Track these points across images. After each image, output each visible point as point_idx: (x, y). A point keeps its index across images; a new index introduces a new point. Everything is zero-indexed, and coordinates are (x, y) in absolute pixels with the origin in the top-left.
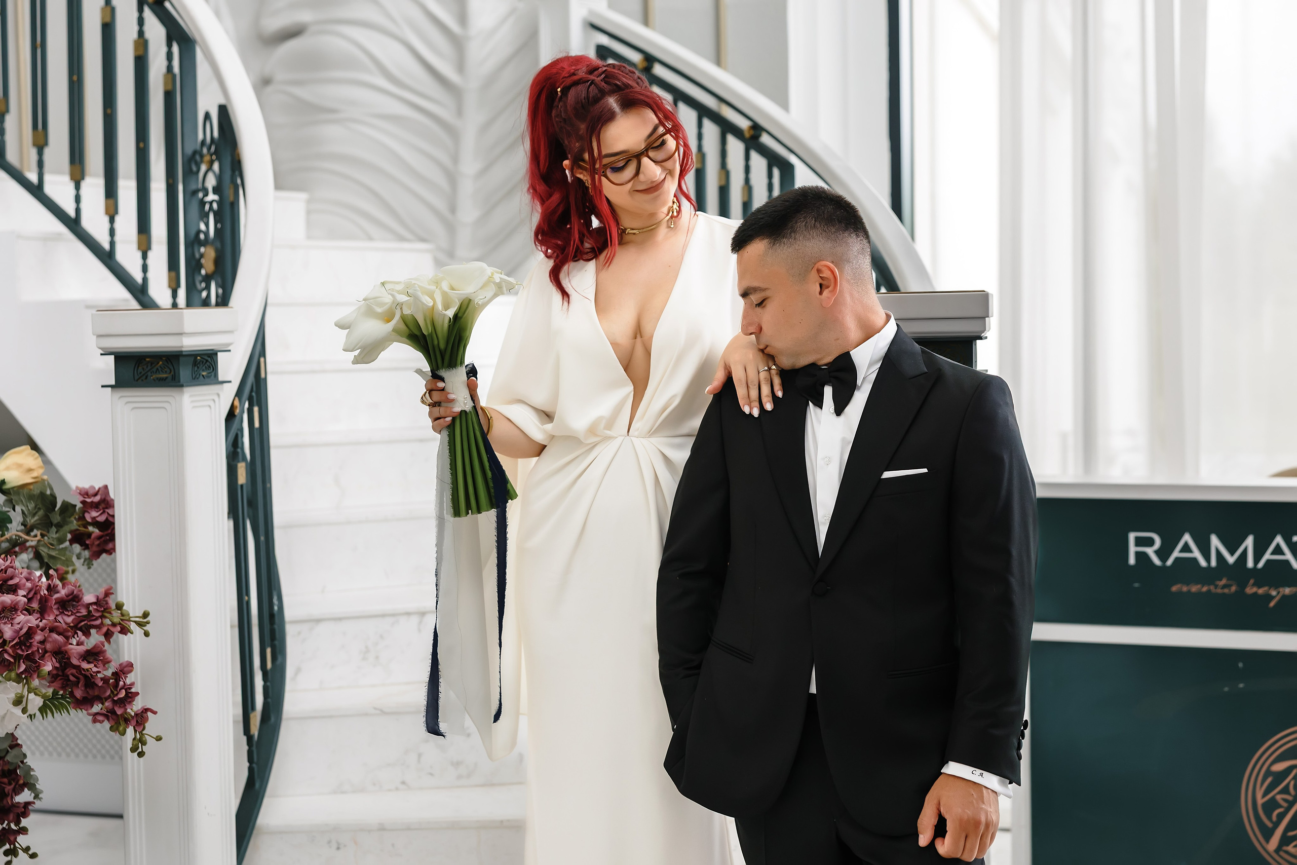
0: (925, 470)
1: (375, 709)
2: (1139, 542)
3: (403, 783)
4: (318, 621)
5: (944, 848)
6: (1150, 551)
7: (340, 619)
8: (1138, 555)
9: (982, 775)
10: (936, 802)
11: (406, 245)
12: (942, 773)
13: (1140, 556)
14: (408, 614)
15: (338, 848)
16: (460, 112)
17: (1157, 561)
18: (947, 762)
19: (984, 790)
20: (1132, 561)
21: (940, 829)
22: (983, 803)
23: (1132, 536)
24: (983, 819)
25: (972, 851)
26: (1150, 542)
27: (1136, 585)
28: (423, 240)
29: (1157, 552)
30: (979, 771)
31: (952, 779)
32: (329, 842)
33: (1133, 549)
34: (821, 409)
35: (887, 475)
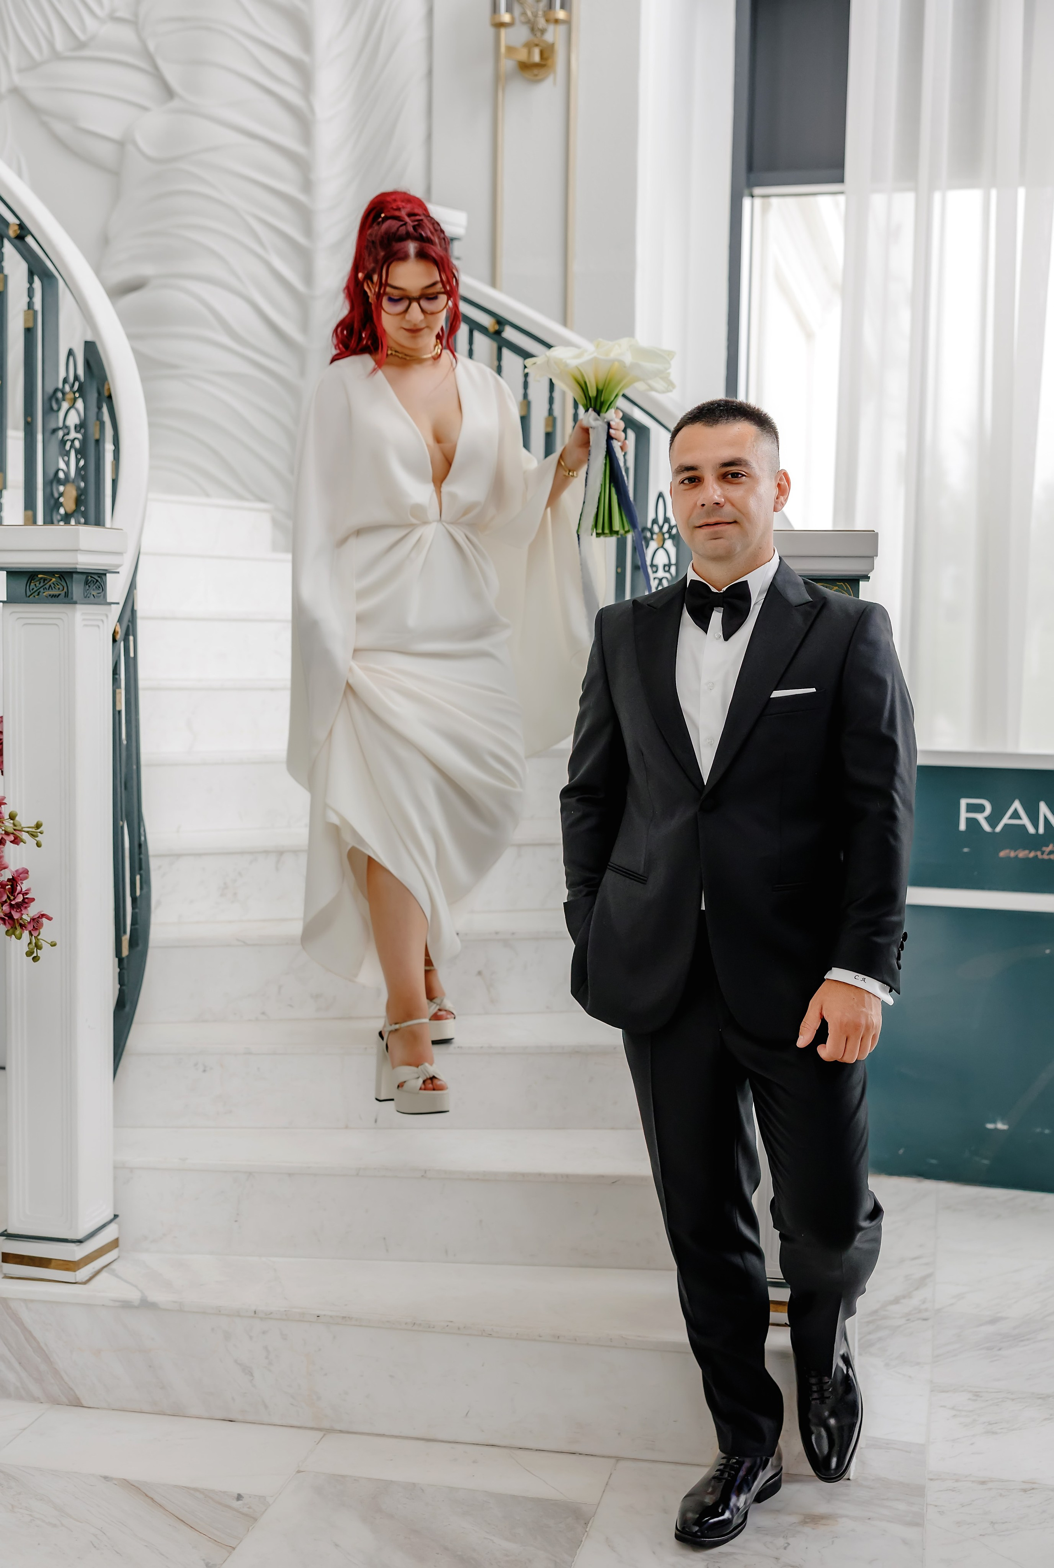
0: (813, 690)
1: (238, 940)
2: (971, 808)
3: (263, 1013)
4: (179, 856)
5: (825, 1051)
6: (981, 817)
7: (200, 855)
8: (968, 819)
9: (864, 980)
10: (818, 1007)
11: (246, 504)
12: (826, 979)
13: (972, 823)
14: (266, 852)
15: (204, 1071)
16: (302, 372)
17: (986, 827)
18: (831, 969)
19: (866, 995)
20: (962, 826)
22: (864, 1007)
23: (964, 802)
24: (863, 1022)
25: (853, 1052)
26: (980, 809)
27: (966, 850)
28: (262, 500)
29: (986, 818)
30: (861, 976)
31: (834, 983)
32: (196, 1065)
33: (964, 815)
34: (707, 633)
35: (776, 694)
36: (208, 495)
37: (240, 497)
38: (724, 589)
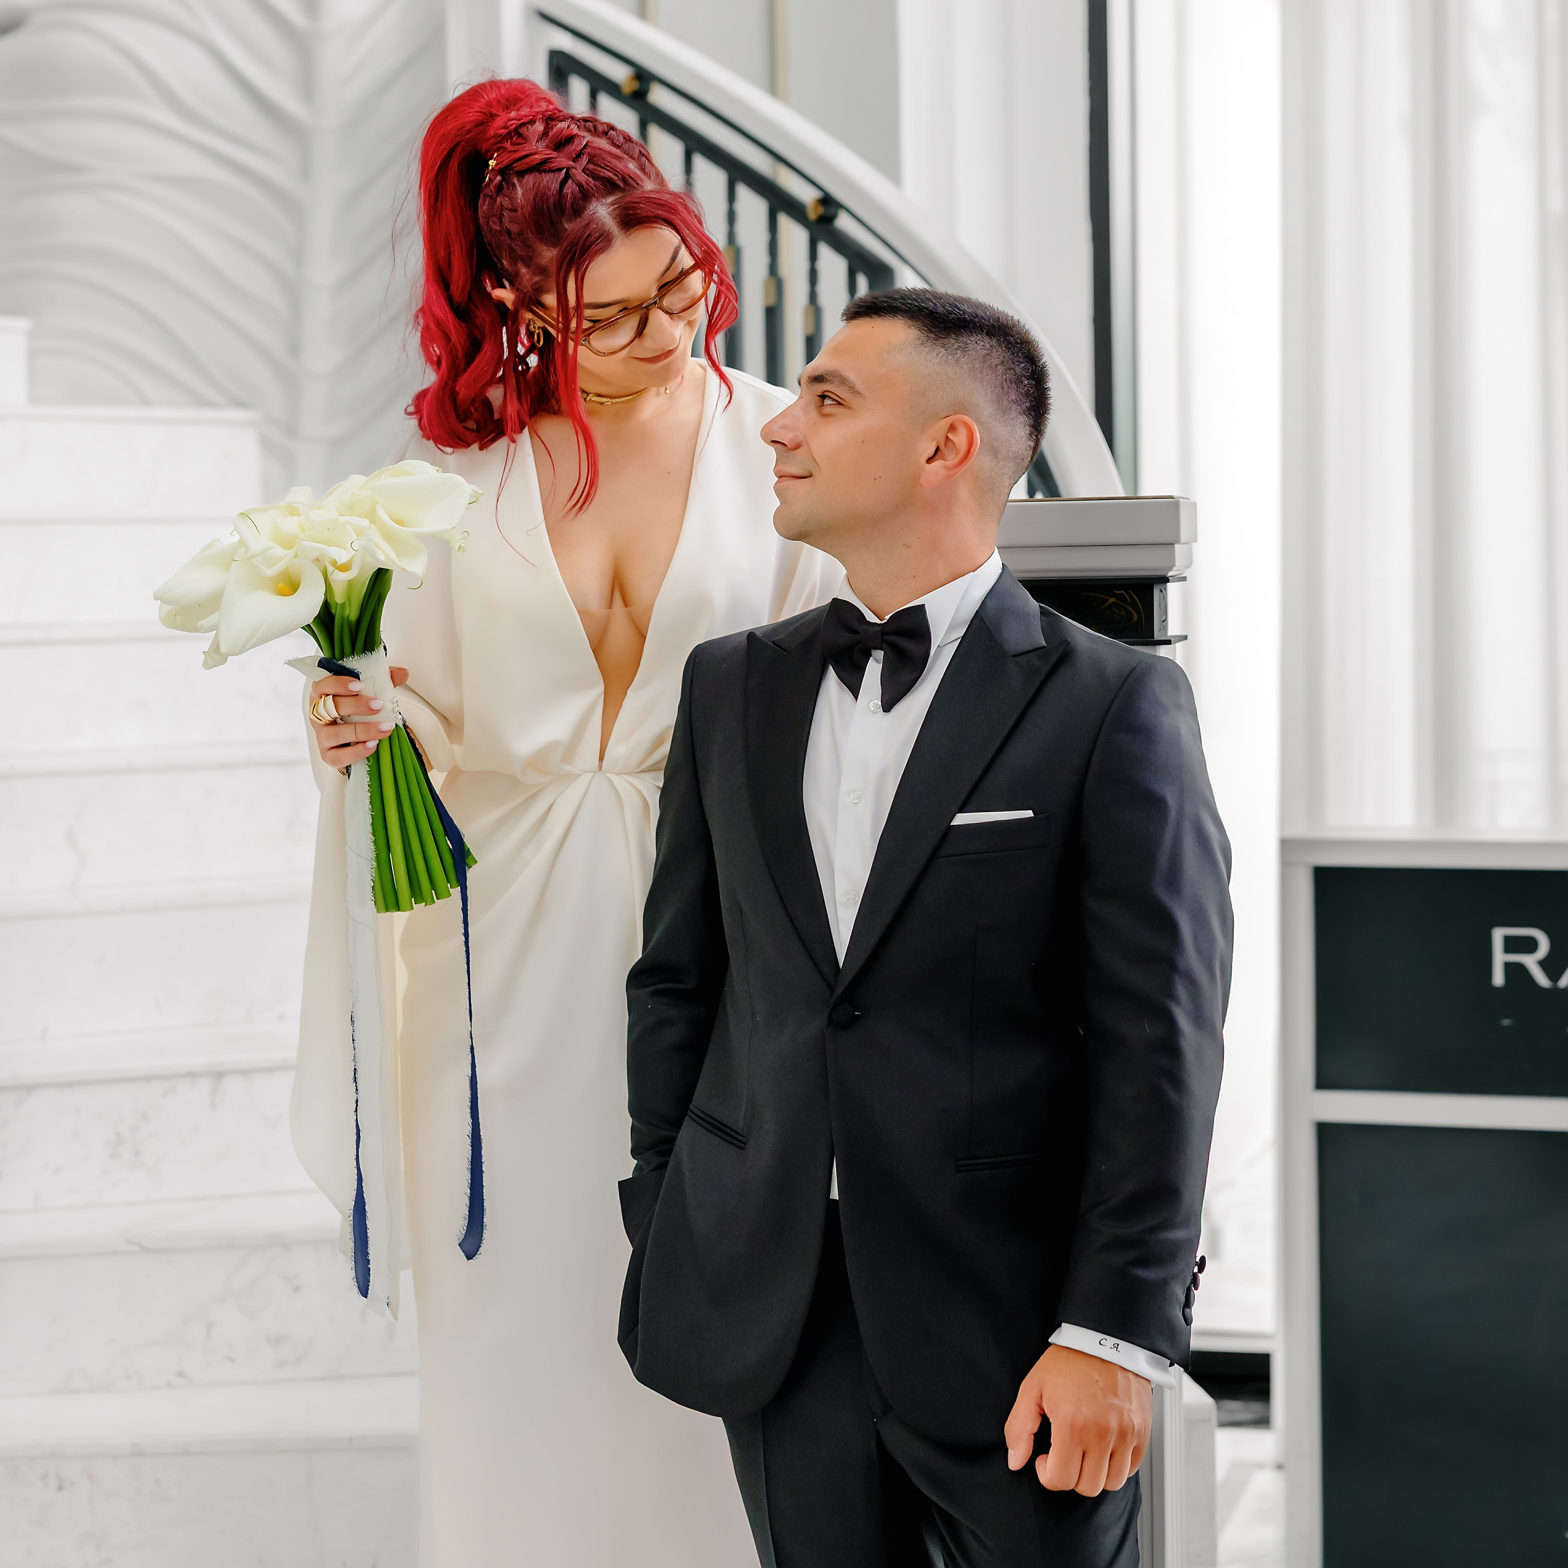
0: (1029, 814)
1: (130, 1242)
2: (1513, 945)
3: (181, 1374)
4: (31, 1088)
5: (1049, 1473)
6: (1530, 962)
7: (69, 1085)
8: (1509, 967)
9: (1116, 1346)
10: (1035, 1394)
11: (210, 414)
12: (1050, 1344)
13: (1515, 971)
14: (193, 1075)
15: (60, 1488)
17: (1542, 979)
18: (1060, 1326)
19: (1120, 1375)
20: (1498, 978)
21: (1042, 1442)
22: (1116, 1395)
23: (1498, 935)
24: (1114, 1424)
25: (1095, 1477)
26: (1529, 945)
27: (1506, 1022)
28: (240, 404)
29: (1543, 964)
30: (1112, 1341)
31: (1064, 1353)
32: (44, 1477)
33: (1500, 958)
34: (857, 700)
35: (962, 819)
36: (145, 402)
37: (202, 402)
38: (888, 617)
